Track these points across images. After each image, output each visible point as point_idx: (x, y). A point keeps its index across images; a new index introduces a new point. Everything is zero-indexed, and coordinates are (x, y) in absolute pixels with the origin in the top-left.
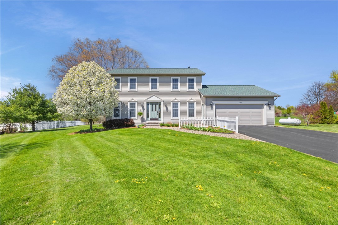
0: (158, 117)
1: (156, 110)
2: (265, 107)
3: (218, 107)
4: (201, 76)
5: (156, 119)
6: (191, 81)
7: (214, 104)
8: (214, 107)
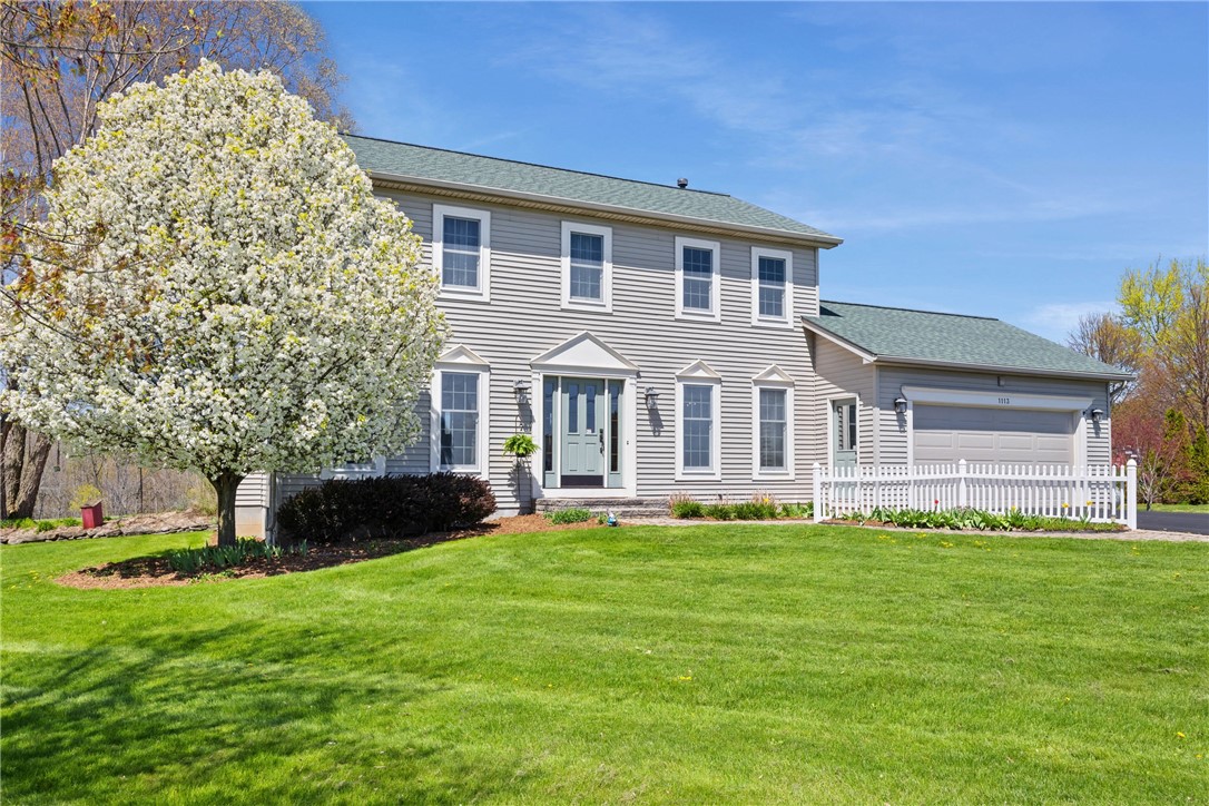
0: (603, 468)
1: (591, 424)
2: (1084, 424)
3: (929, 418)
4: (815, 249)
5: (596, 481)
6: (772, 271)
7: (910, 404)
8: (909, 414)
